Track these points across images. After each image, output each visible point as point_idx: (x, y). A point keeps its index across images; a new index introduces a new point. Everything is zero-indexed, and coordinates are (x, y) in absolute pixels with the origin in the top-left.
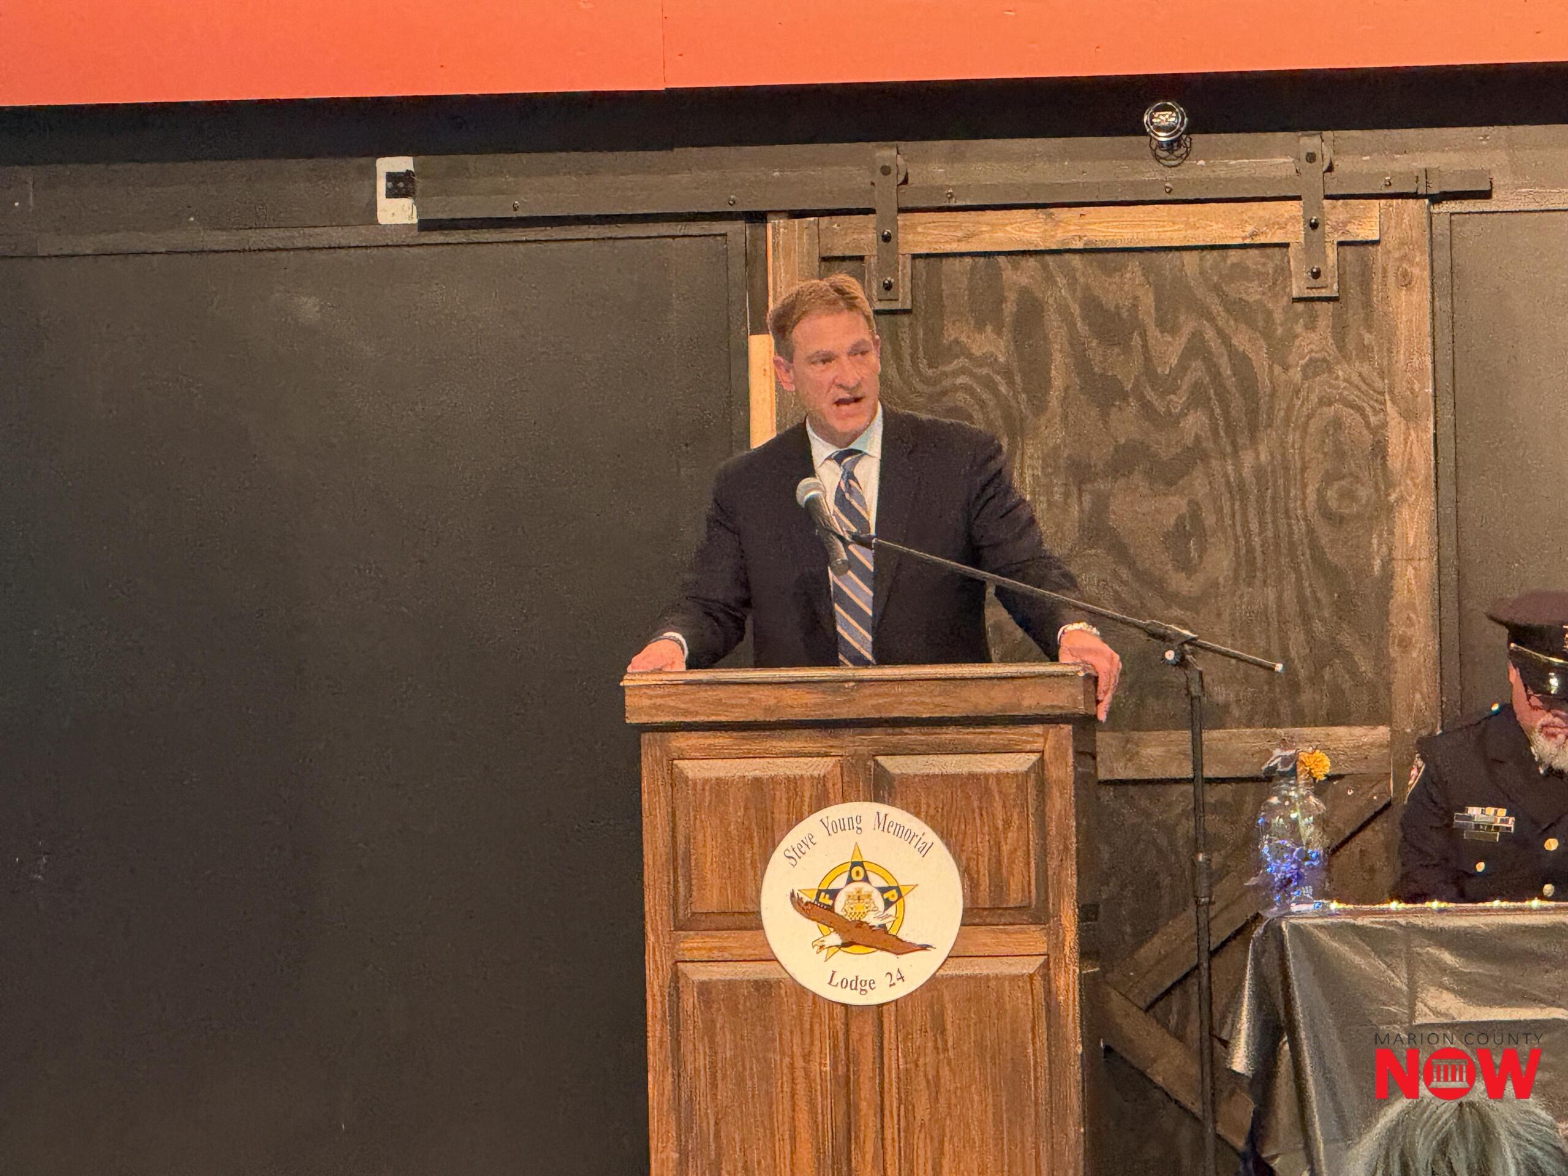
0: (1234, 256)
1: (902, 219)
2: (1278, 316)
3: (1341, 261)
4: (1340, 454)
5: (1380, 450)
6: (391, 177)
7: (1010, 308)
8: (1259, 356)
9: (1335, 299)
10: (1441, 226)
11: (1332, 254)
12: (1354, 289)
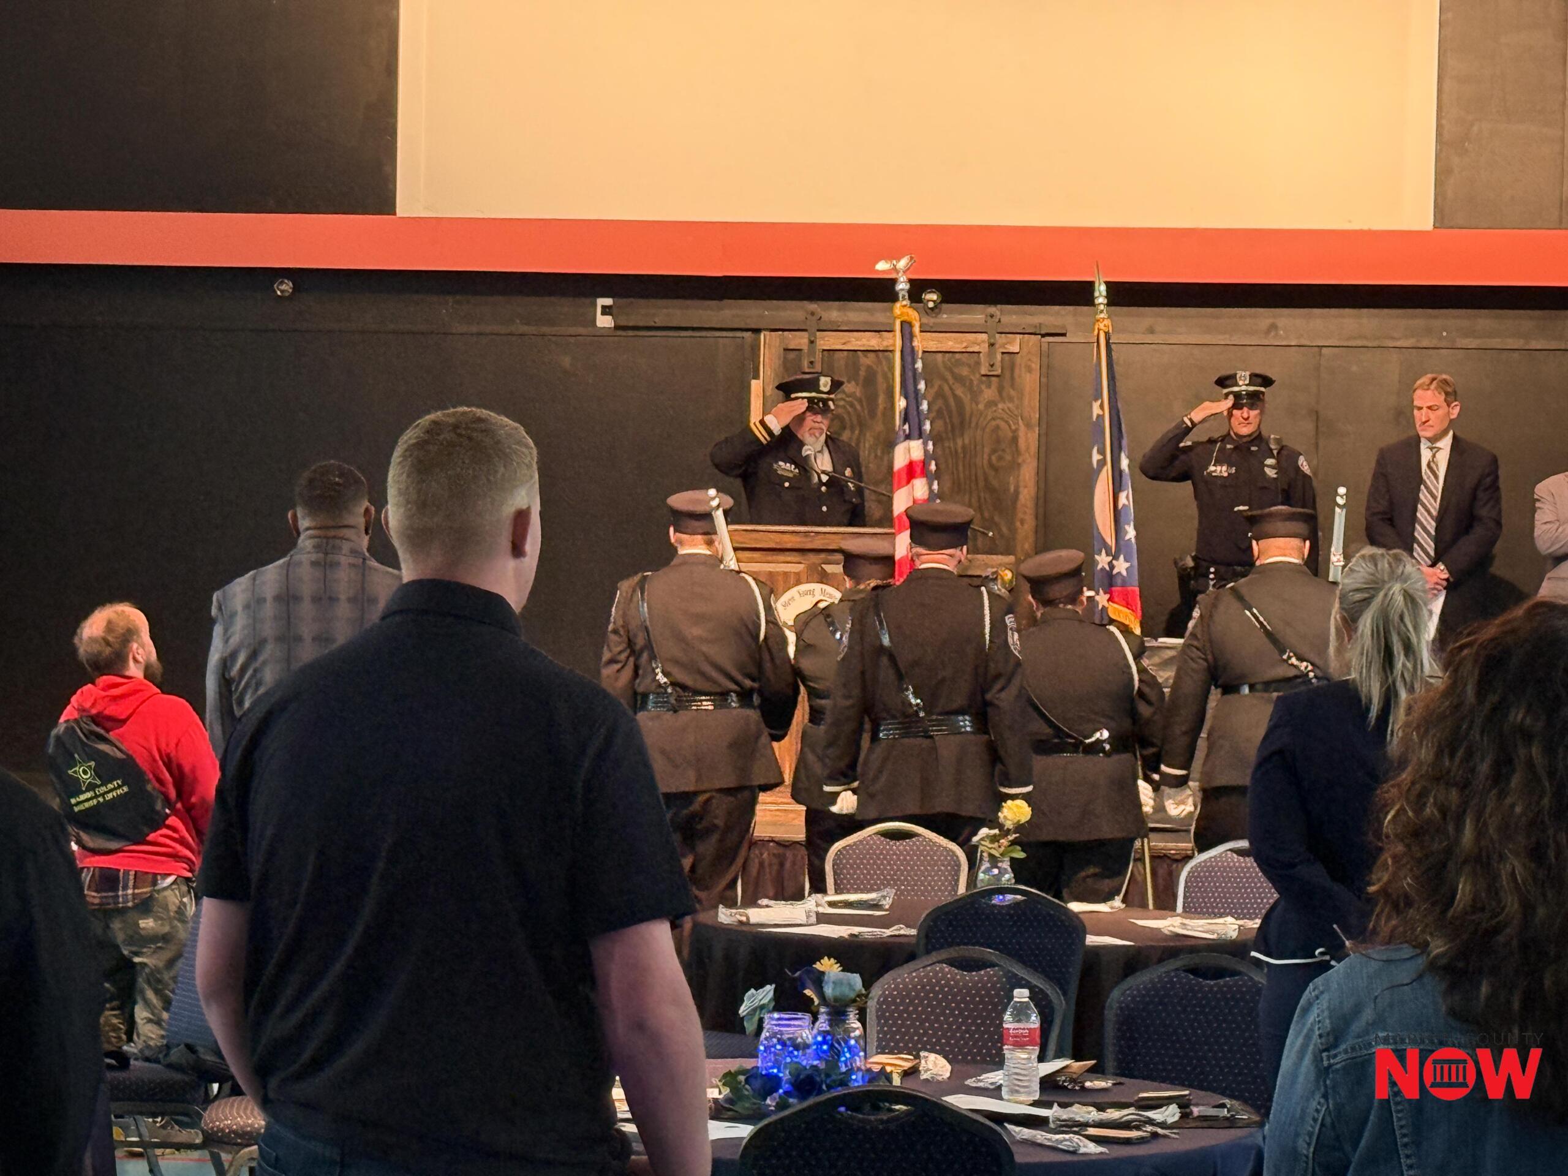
0: (957, 356)
1: (818, 333)
2: (975, 383)
3: (1002, 359)
4: (998, 441)
5: (1015, 440)
6: (604, 307)
7: (862, 373)
8: (966, 399)
9: (997, 376)
10: (1045, 347)
11: (999, 357)
12: (1007, 374)
